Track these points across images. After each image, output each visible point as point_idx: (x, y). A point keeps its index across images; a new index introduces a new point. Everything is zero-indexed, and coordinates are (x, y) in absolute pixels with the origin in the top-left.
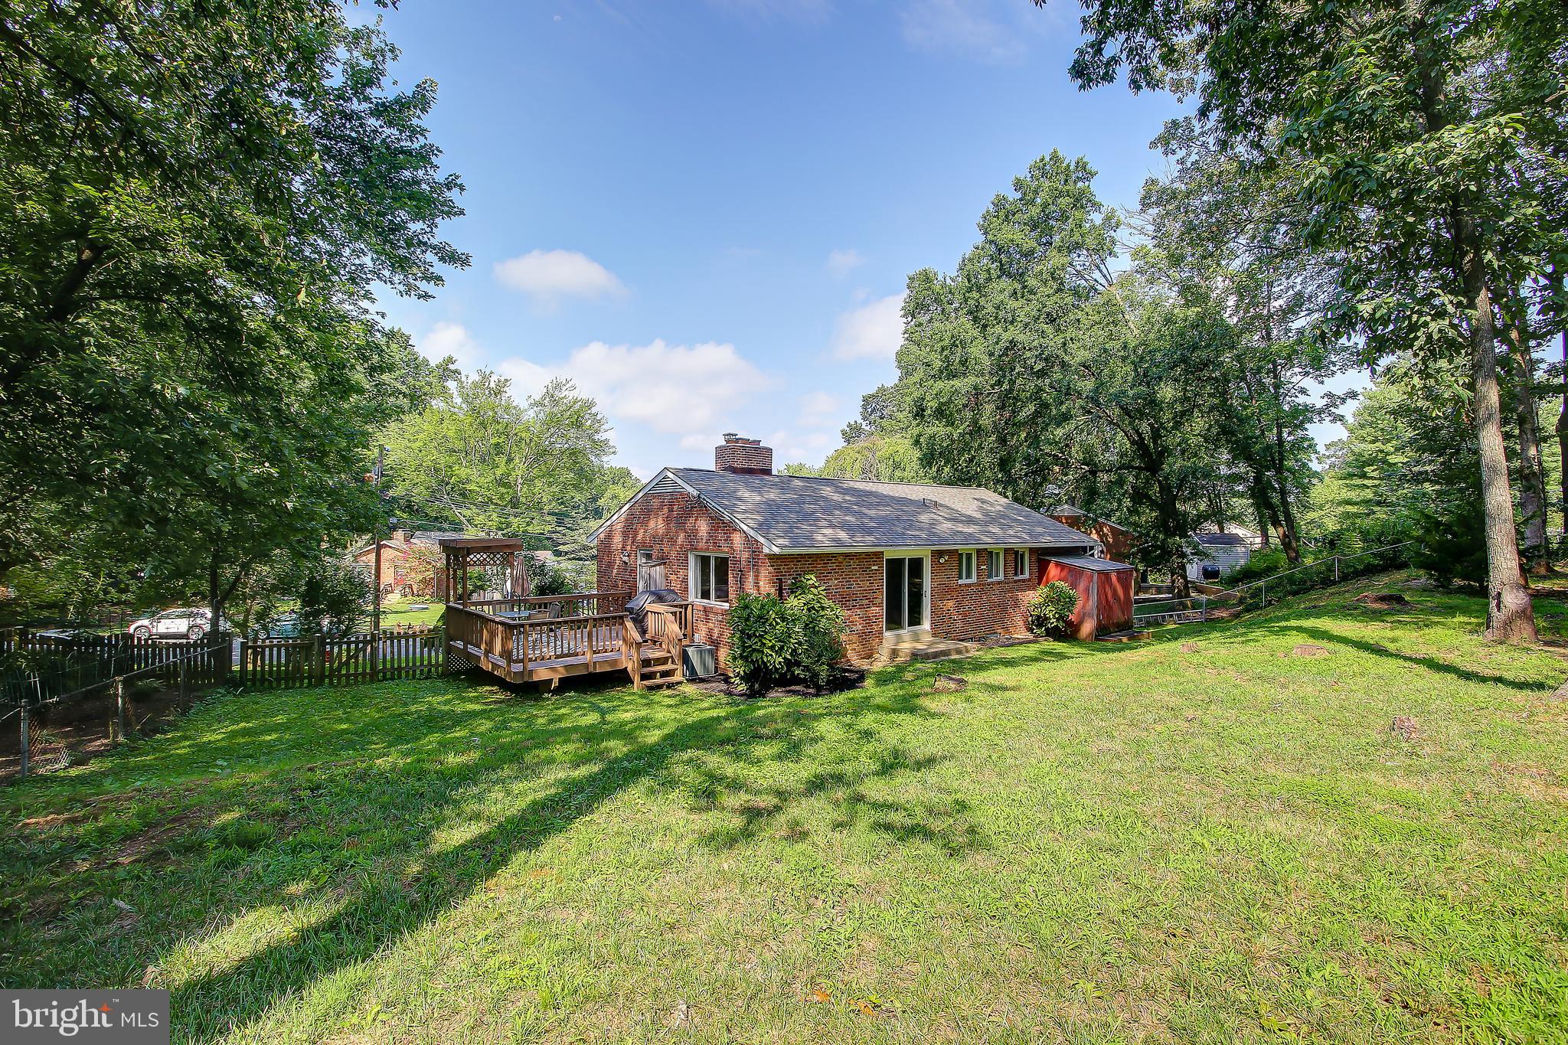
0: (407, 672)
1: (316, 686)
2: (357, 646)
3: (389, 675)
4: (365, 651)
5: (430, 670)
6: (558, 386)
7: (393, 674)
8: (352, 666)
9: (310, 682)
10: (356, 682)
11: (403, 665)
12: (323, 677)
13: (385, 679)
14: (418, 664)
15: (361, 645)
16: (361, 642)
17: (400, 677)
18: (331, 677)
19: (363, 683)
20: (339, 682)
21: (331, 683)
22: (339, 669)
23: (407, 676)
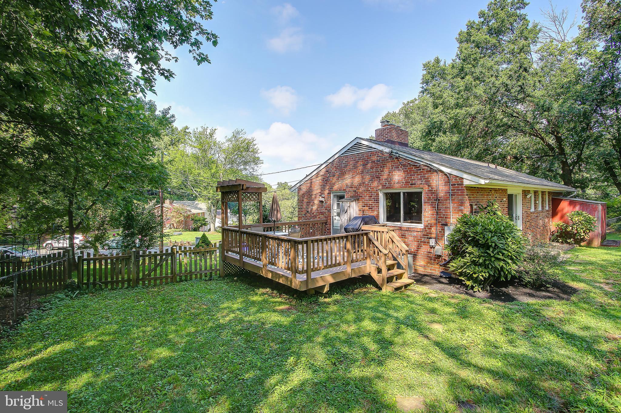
0: (196, 275)
1: (133, 288)
2: (161, 257)
3: (183, 278)
4: (167, 261)
5: (211, 273)
6: (238, 133)
7: (186, 276)
8: (158, 272)
9: (129, 285)
10: (161, 283)
11: (193, 270)
12: (138, 280)
13: (181, 281)
14: (203, 269)
15: (164, 257)
16: (164, 254)
17: (191, 279)
18: (143, 279)
19: (167, 283)
20: (149, 284)
21: (144, 284)
22: (149, 275)
23: (196, 278)
